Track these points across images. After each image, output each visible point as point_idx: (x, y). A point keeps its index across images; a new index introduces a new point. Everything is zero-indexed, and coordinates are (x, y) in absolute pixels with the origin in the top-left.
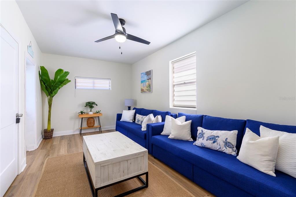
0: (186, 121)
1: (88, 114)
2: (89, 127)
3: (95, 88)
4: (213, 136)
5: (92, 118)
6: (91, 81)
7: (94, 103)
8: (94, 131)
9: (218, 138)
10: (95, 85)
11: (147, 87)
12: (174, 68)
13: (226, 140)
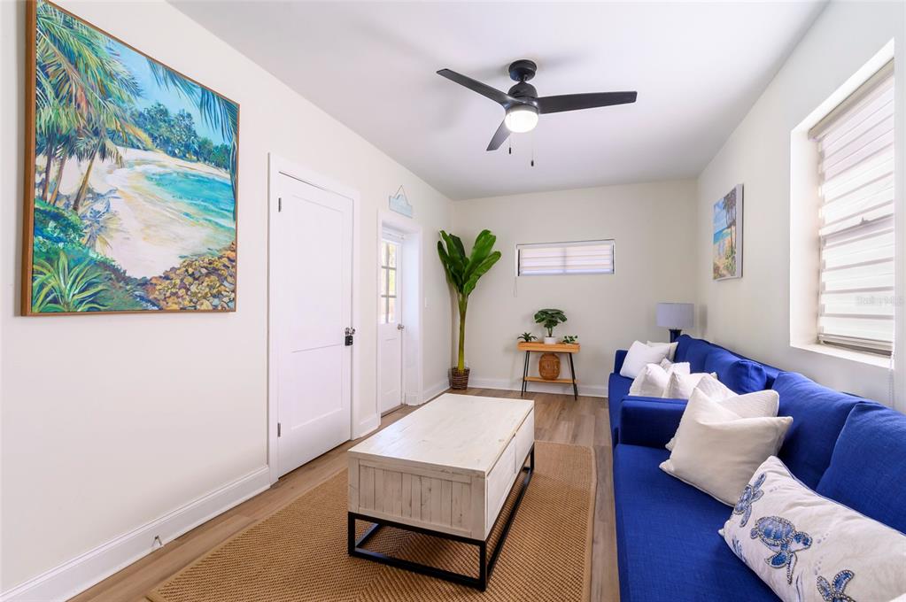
0: (780, 414)
1: (543, 343)
2: (545, 378)
3: (569, 271)
4: (787, 524)
5: (553, 354)
6: (556, 251)
7: (559, 313)
8: (561, 393)
9: (800, 545)
10: (569, 263)
11: (727, 258)
12: (821, 157)
13: (837, 582)
